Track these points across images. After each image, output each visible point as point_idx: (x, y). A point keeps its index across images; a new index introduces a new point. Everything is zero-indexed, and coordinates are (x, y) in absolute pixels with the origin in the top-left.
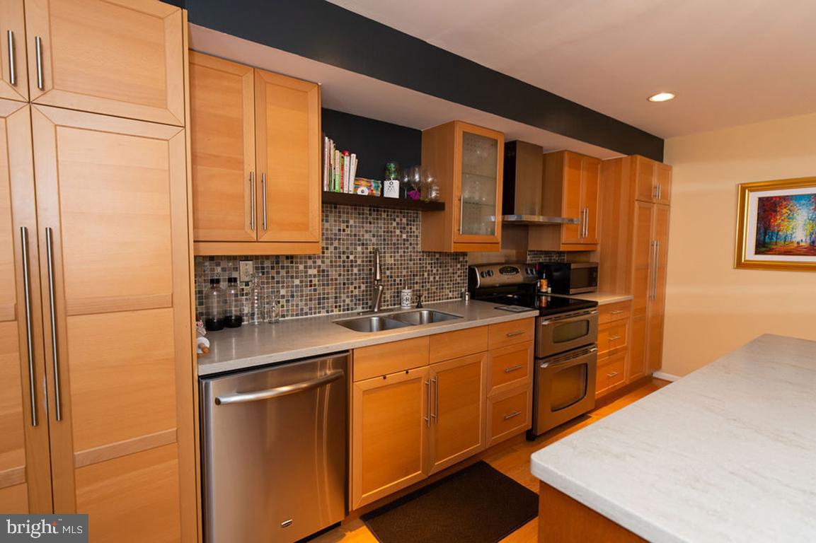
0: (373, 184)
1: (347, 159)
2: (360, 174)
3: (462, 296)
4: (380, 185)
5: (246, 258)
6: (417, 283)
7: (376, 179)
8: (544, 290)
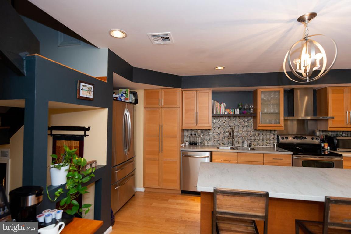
0: (231, 110)
1: (222, 105)
2: (226, 108)
3: (274, 145)
4: (234, 110)
5: (199, 130)
6: (252, 139)
7: (232, 108)
8: (326, 148)
